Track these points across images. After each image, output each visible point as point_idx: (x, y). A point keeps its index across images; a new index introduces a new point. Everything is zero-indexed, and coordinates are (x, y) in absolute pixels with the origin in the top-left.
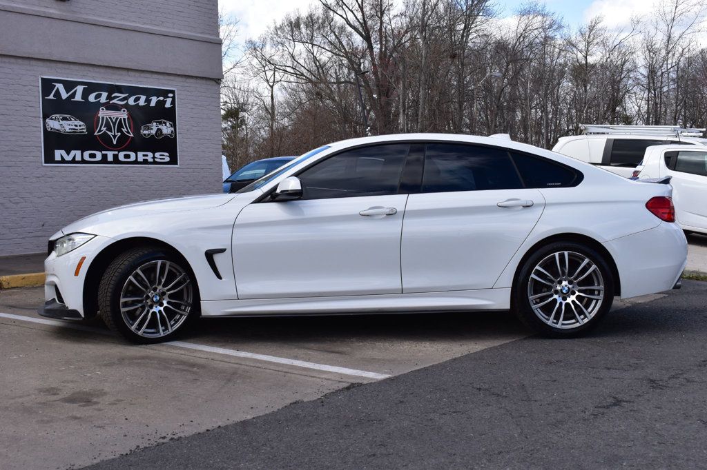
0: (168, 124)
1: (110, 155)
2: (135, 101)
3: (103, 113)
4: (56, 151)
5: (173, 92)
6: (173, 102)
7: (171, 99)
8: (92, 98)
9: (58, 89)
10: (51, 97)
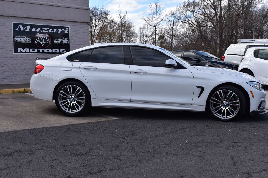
0: (66, 39)
1: (41, 50)
2: (52, 31)
3: (38, 35)
4: (18, 49)
5: (68, 28)
6: (68, 31)
7: (67, 30)
8: (34, 30)
9: (20, 27)
10: (17, 30)
